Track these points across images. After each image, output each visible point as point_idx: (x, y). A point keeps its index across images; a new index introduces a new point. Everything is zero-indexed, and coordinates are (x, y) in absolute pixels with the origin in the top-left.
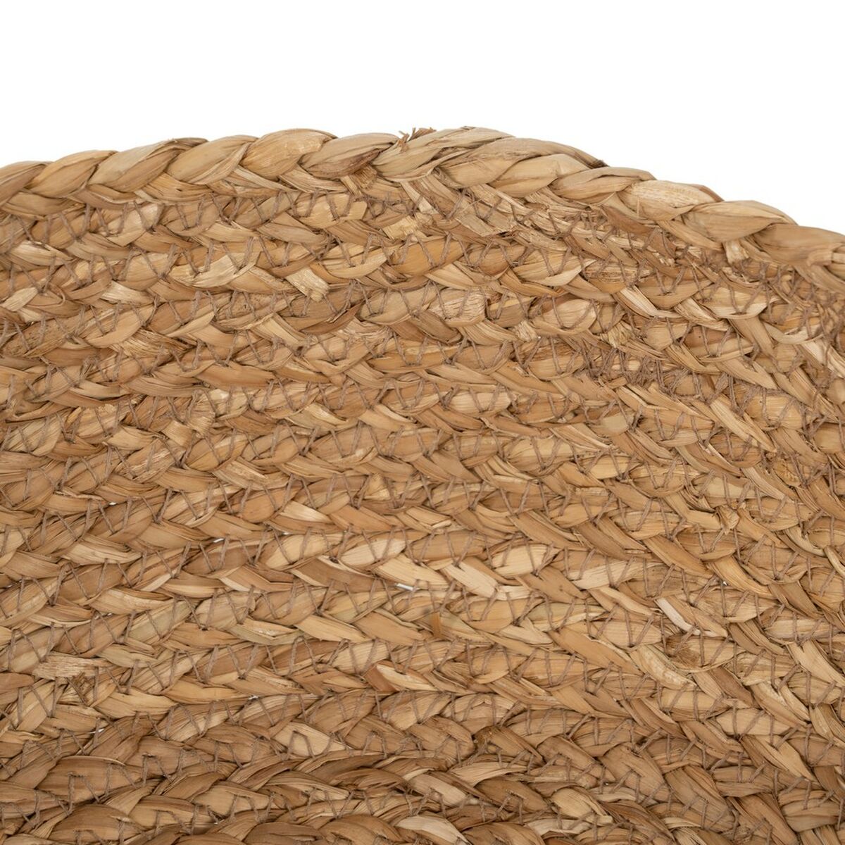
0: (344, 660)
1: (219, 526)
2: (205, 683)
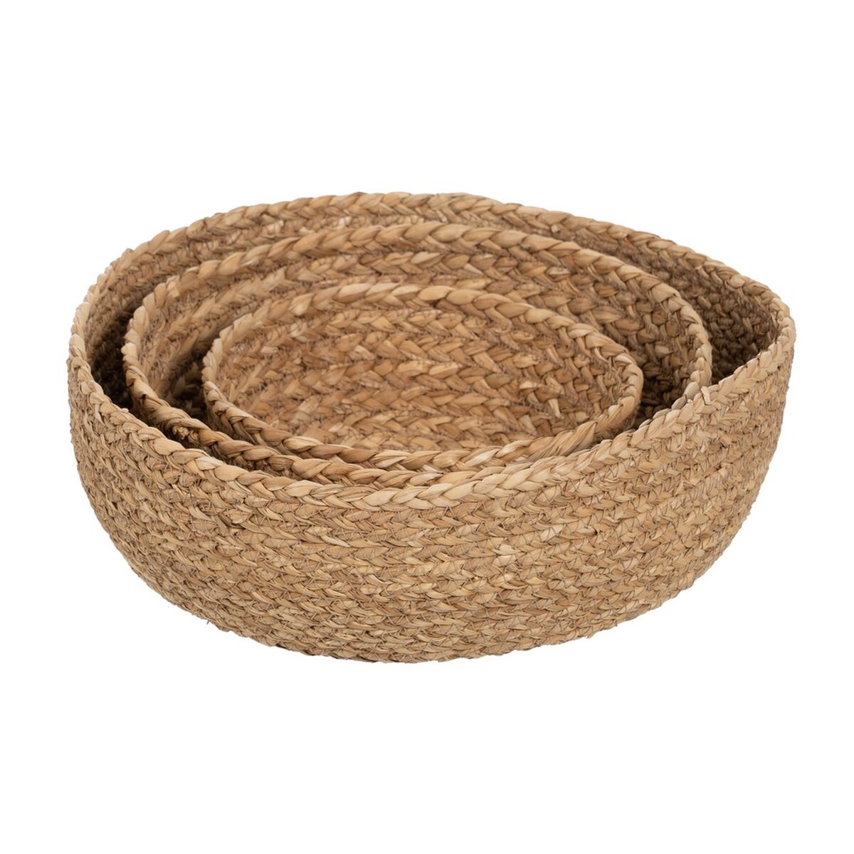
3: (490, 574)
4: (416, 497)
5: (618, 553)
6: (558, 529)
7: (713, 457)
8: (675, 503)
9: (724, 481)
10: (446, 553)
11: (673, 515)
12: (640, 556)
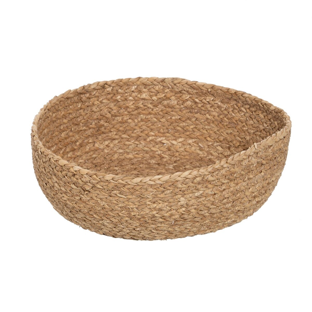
0: (157, 153)
1: (141, 134)
2: (138, 155)
3: (177, 208)
4: (150, 180)
5: (223, 201)
6: (201, 192)
7: (259, 168)
8: (244, 184)
9: (263, 177)
10: (161, 200)
11: (244, 188)
12: (232, 203)
